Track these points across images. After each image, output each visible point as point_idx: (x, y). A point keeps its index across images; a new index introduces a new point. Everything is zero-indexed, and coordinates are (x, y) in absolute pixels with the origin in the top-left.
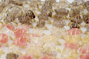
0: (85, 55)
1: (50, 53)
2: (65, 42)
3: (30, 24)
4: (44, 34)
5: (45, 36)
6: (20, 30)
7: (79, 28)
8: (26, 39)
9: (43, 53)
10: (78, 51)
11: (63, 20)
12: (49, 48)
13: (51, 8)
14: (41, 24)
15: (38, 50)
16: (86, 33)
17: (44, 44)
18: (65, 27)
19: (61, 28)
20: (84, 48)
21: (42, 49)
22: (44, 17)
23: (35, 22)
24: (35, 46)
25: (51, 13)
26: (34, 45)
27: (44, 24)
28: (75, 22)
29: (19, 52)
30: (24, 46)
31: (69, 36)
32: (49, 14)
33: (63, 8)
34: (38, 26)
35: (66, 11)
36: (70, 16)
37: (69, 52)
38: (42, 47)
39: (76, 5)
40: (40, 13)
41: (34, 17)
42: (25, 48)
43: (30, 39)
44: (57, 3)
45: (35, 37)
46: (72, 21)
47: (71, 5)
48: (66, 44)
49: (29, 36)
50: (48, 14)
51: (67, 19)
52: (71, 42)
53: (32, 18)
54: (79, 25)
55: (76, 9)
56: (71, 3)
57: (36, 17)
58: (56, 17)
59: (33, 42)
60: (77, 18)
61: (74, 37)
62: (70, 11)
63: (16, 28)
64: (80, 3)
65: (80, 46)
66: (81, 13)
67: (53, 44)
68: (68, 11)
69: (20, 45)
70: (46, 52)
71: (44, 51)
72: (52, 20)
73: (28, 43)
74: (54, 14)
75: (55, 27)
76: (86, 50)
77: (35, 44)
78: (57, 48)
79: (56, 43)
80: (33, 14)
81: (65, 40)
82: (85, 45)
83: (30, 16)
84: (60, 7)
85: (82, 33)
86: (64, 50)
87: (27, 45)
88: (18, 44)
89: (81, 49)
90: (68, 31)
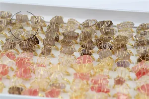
0: (97, 86)
1: (58, 85)
2: (75, 72)
3: (34, 51)
4: (50, 63)
5: (51, 66)
6: (22, 60)
7: (90, 54)
8: (30, 69)
9: (50, 85)
10: (89, 82)
11: (72, 46)
12: (56, 80)
13: (58, 31)
14: (47, 51)
15: (44, 82)
16: (99, 61)
17: (51, 75)
18: (75, 53)
19: (69, 56)
20: (96, 78)
21: (48, 81)
22: (49, 42)
23: (39, 48)
24: (41, 78)
25: (58, 37)
26: (39, 77)
27: (49, 51)
28: (87, 48)
29: (22, 85)
30: (27, 77)
31: (79, 64)
32: (56, 38)
33: (72, 30)
34: (42, 53)
35: (76, 34)
36: (81, 41)
37: (80, 84)
38: (49, 79)
39: (88, 27)
40: (45, 38)
41: (38, 43)
42: (29, 80)
43: (34, 70)
44: (65, 23)
45: (40, 67)
46: (82, 46)
47: (81, 26)
48: (75, 74)
49: (33, 65)
50: (54, 38)
51: (77, 43)
52: (82, 72)
53: (35, 44)
54: (90, 51)
55: (87, 32)
56: (82, 23)
57: (40, 42)
58: (63, 41)
59: (38, 73)
60: (88, 42)
61: (85, 66)
62: (80, 34)
63: (17, 56)
64: (92, 24)
65: (91, 76)
66: (93, 36)
67: (62, 74)
68: (78, 34)
69: (24, 77)
70: (53, 84)
71: (51, 83)
72: (59, 46)
73: (32, 74)
74: (61, 38)
75: (62, 55)
76: (98, 81)
77: (41, 75)
78: (65, 79)
79: (64, 73)
80: (36, 39)
81: (75, 69)
82: (97, 74)
83: (33, 42)
84: (69, 30)
85: (94, 60)
86: (74, 81)
87: (31, 77)
88: (21, 75)
89: (93, 80)
90: (78, 58)
